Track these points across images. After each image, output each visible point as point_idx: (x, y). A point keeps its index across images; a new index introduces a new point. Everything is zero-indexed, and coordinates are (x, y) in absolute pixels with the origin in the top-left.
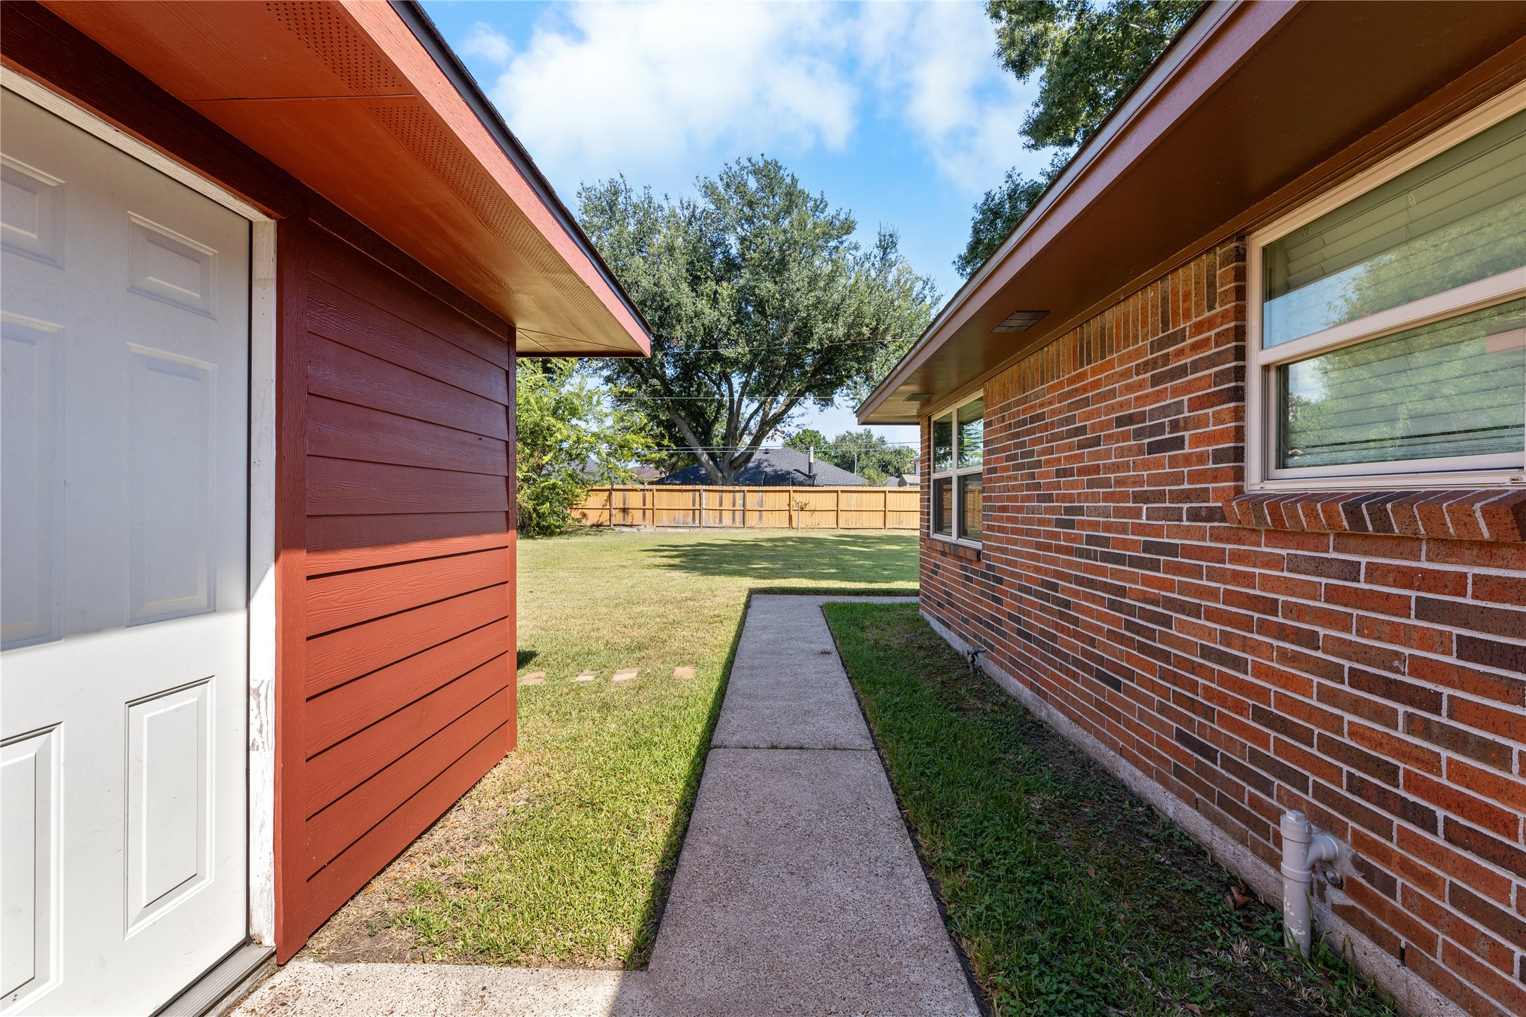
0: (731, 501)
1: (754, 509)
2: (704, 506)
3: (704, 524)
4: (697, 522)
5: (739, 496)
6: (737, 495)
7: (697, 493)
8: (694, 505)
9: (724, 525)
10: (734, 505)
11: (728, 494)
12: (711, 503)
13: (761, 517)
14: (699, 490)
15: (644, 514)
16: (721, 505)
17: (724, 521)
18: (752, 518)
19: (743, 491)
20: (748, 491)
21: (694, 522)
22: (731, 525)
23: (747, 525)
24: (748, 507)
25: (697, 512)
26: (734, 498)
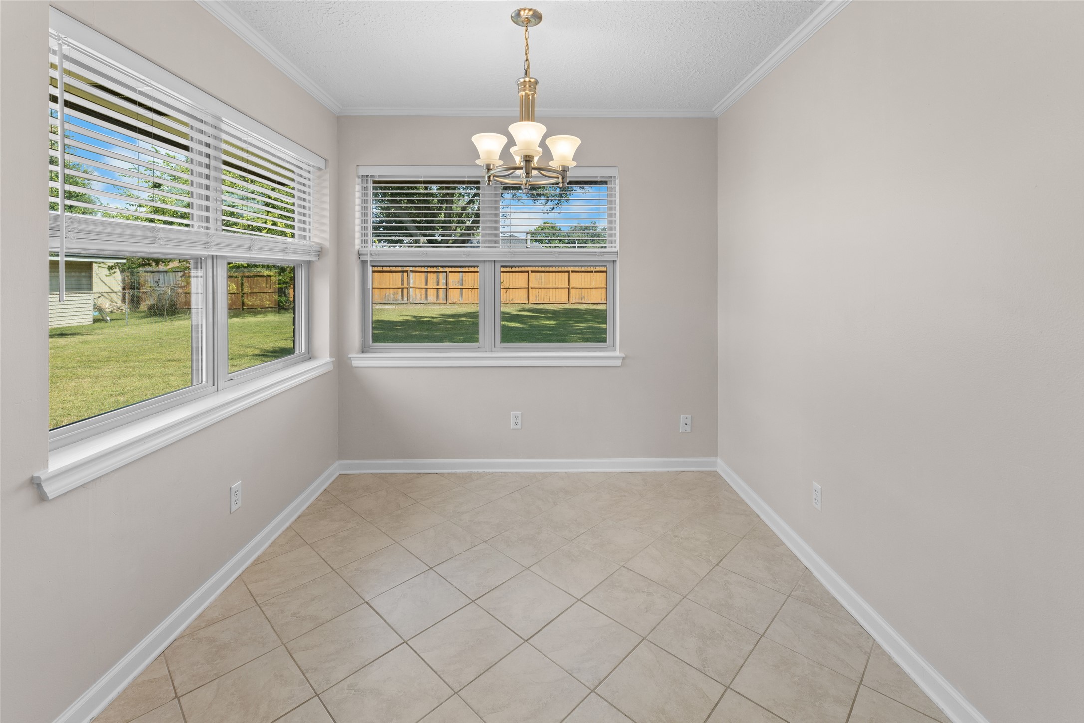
0: (435, 280)
1: (456, 287)
2: (411, 285)
3: (411, 300)
4: (405, 299)
5: (442, 276)
6: (441, 274)
7: (405, 274)
8: (402, 284)
9: (429, 301)
10: (438, 284)
11: (432, 274)
12: (418, 282)
13: (461, 294)
14: (407, 271)
16: (426, 284)
17: (429, 298)
18: (454, 295)
19: (446, 272)
20: (450, 272)
21: (403, 299)
22: (435, 301)
23: (449, 301)
24: (450, 286)
25: (405, 290)
26: (438, 278)
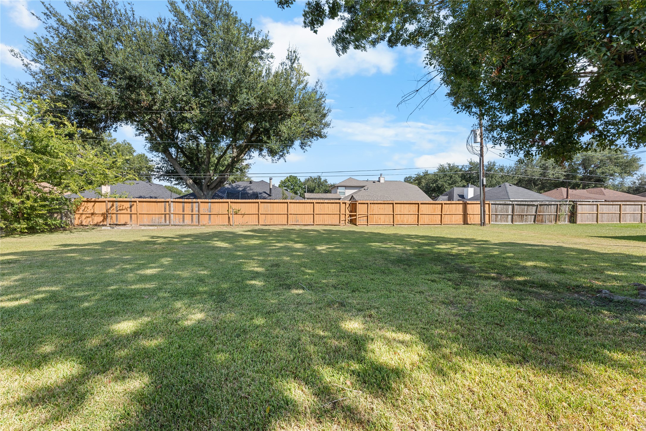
0: (190, 209)
1: (205, 213)
2: (172, 212)
3: (172, 223)
4: (168, 222)
5: (195, 205)
6: (194, 204)
7: (167, 204)
8: (165, 211)
9: (185, 223)
10: (192, 211)
11: (188, 204)
12: (177, 210)
13: (210, 219)
14: (168, 202)
15: (131, 217)
16: (183, 211)
17: (185, 221)
18: (204, 220)
19: (198, 202)
20: (201, 202)
21: (166, 222)
22: (190, 223)
23: (201, 223)
24: (201, 213)
25: (168, 216)
26: (192, 206)
